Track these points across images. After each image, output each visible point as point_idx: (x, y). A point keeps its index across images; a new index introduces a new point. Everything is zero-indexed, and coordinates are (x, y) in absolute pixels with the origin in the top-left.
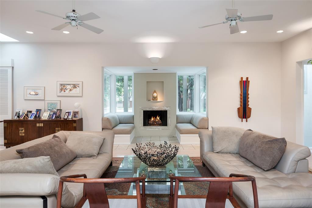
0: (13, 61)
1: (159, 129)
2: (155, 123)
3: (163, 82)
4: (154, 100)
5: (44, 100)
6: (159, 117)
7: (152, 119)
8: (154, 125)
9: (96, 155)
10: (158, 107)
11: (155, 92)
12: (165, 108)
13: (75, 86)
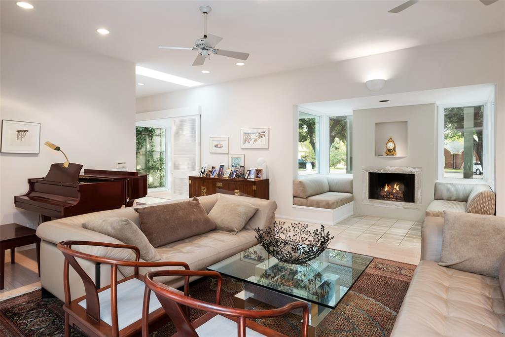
0: (200, 108)
1: (398, 206)
2: (392, 196)
3: (407, 122)
4: (387, 155)
5: (228, 154)
6: (398, 186)
7: (386, 189)
8: (389, 198)
9: (236, 230)
10: (395, 168)
11: (391, 140)
12: (409, 170)
13: (261, 135)
